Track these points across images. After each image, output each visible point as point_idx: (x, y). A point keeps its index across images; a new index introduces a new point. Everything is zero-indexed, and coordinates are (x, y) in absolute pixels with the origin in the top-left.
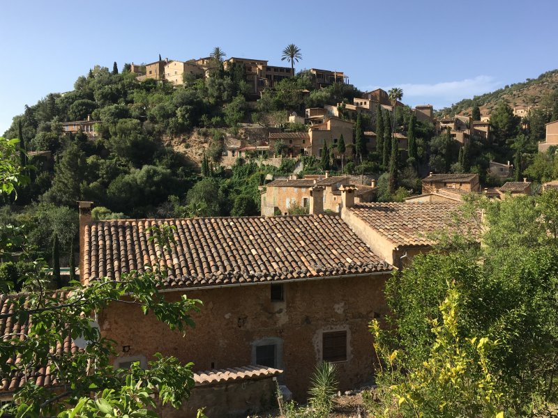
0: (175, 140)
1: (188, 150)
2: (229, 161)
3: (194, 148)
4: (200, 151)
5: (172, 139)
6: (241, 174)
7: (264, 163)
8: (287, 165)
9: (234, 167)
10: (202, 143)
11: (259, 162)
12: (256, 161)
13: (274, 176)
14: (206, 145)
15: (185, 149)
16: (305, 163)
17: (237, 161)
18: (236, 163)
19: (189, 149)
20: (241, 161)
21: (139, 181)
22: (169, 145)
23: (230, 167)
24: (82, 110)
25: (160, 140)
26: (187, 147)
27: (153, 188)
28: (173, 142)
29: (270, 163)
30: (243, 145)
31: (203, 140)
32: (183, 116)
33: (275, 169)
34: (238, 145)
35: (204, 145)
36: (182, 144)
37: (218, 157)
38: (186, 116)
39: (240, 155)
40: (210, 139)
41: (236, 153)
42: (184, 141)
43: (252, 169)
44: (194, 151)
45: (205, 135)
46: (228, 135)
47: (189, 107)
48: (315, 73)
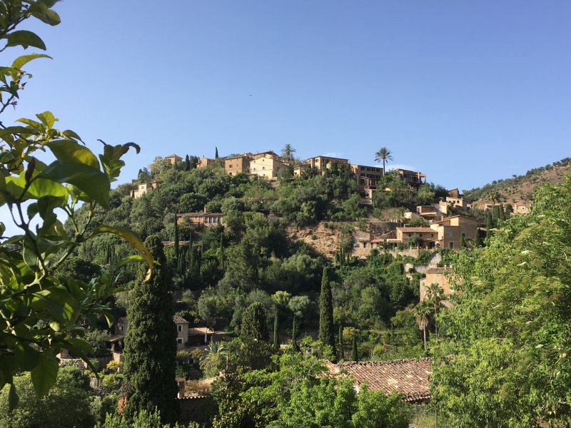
0: (300, 232)
1: (315, 242)
2: (361, 252)
3: (321, 239)
4: (329, 243)
5: (298, 231)
6: (378, 263)
7: (400, 253)
8: (424, 256)
9: (369, 257)
10: (330, 235)
11: (394, 253)
12: (391, 252)
13: (414, 265)
14: (334, 238)
15: (312, 241)
16: (442, 255)
17: (371, 252)
18: (370, 254)
19: (317, 241)
20: (376, 252)
21: (299, 269)
22: (295, 237)
23: (364, 257)
24: (193, 202)
25: (285, 232)
26: (315, 238)
27: (312, 275)
28: (298, 234)
29: (407, 254)
30: (372, 238)
31: (330, 232)
32: (309, 211)
33: (413, 259)
34: (367, 238)
35: (332, 237)
36: (308, 236)
37: (350, 247)
38: (313, 210)
39: (372, 247)
40: (337, 232)
41: (367, 245)
42: (310, 233)
43: (388, 260)
44: (322, 242)
45: (332, 228)
46: (356, 228)
47: (314, 203)
48: (402, 173)
